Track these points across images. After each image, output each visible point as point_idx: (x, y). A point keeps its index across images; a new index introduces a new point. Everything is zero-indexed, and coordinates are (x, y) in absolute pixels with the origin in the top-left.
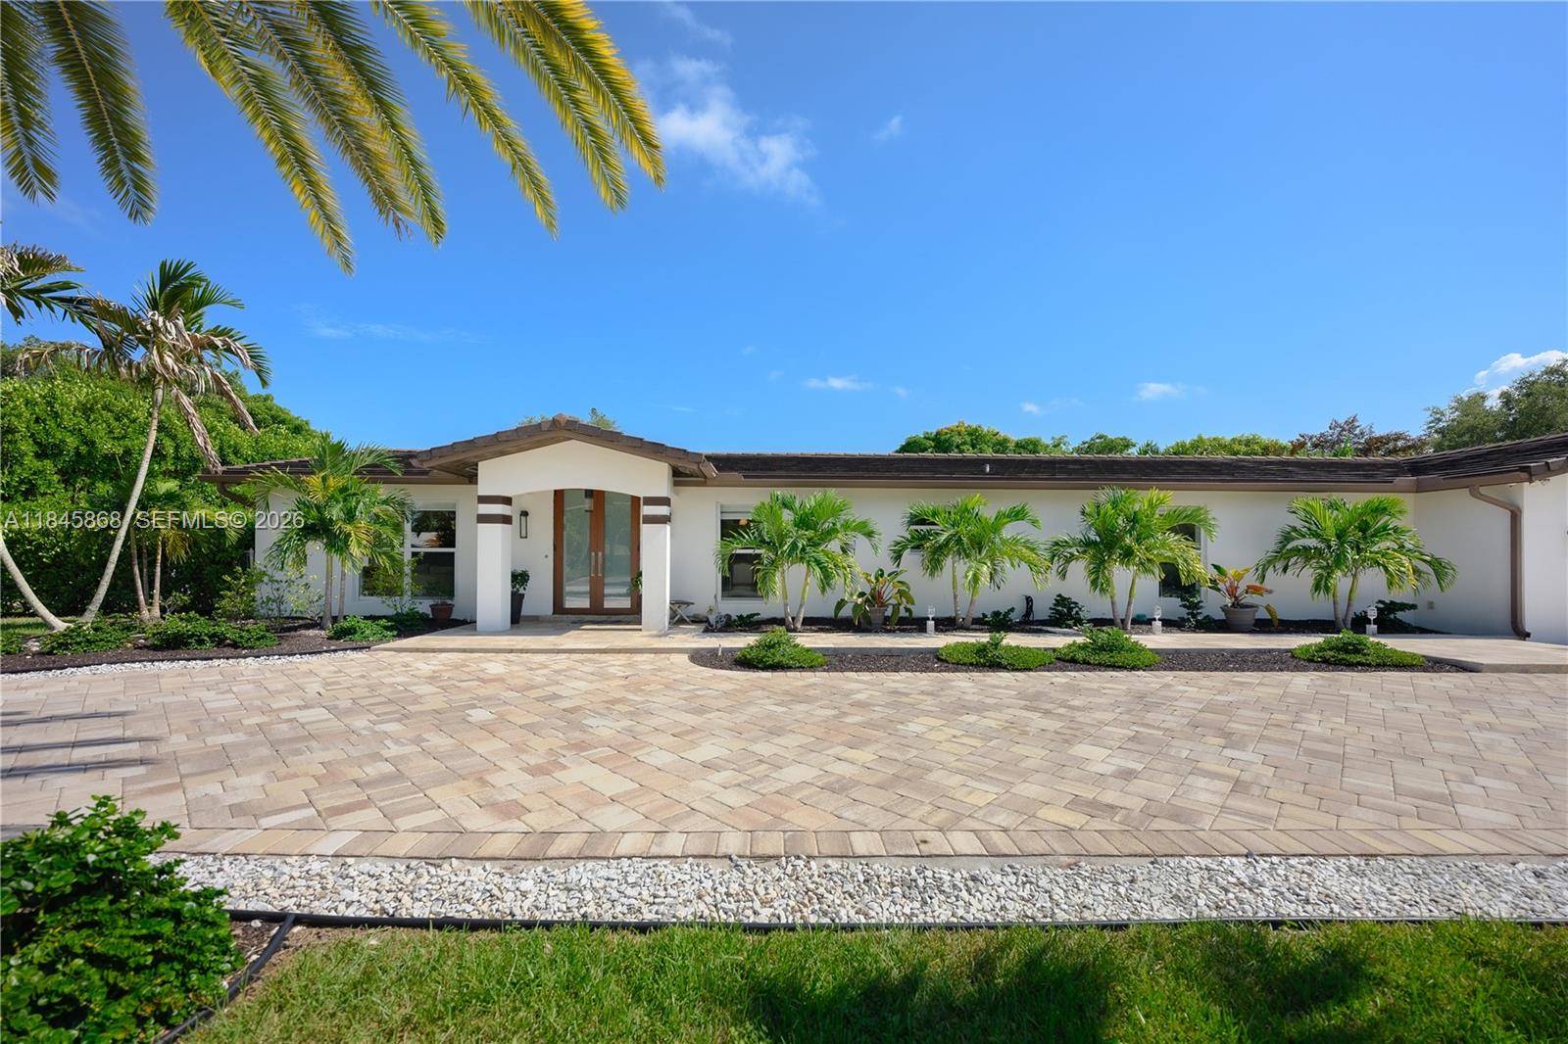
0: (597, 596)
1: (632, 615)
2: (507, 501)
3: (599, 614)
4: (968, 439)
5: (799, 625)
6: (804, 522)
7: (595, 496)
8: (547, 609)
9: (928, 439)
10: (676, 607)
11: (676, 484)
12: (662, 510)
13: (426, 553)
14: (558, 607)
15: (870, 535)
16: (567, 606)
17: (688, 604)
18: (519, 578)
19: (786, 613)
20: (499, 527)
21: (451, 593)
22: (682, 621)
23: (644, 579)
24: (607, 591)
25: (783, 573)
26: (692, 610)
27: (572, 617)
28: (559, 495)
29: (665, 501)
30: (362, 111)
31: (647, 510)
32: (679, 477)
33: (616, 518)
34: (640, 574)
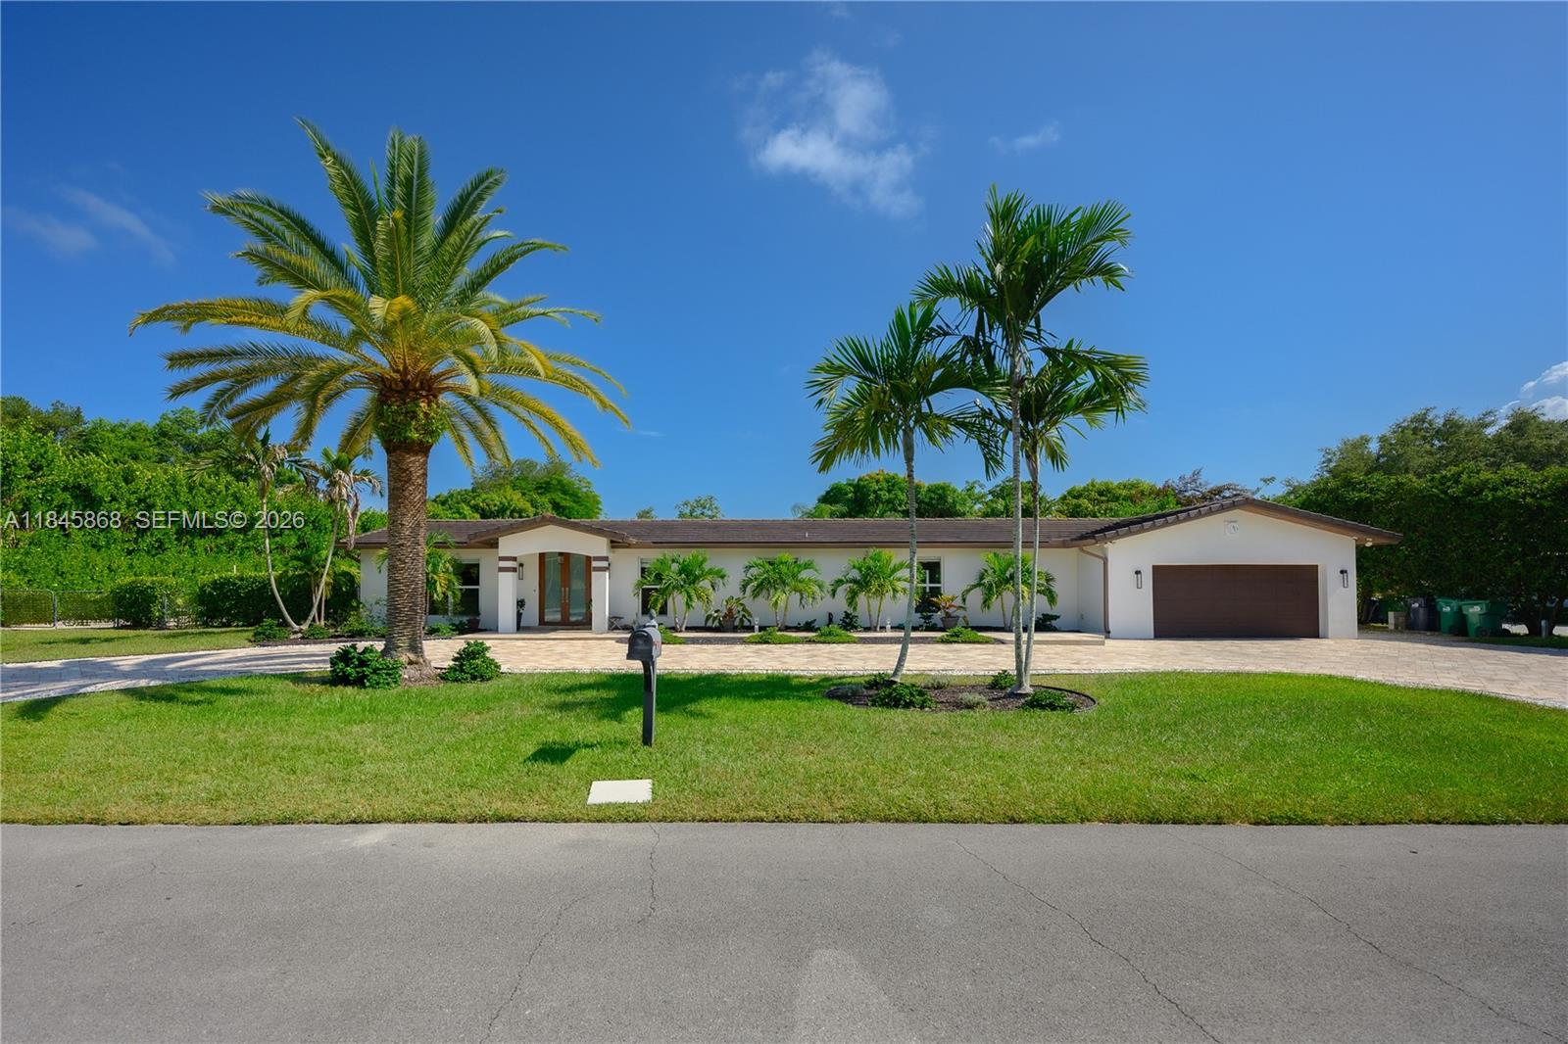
0: (565, 614)
1: (586, 623)
2: (514, 559)
3: (565, 624)
4: (885, 485)
5: (683, 629)
6: (685, 570)
7: (566, 556)
8: (535, 621)
9: (850, 485)
10: (613, 620)
11: (613, 547)
12: (604, 564)
13: (467, 589)
14: (542, 621)
15: (723, 577)
16: (546, 620)
17: (620, 618)
18: (521, 604)
19: (676, 623)
20: (510, 574)
21: (478, 614)
22: (617, 628)
23: (593, 603)
24: (571, 611)
25: (673, 599)
26: (623, 622)
27: (550, 627)
28: (542, 556)
29: (606, 559)
30: (487, 430)
31: (595, 564)
32: (614, 544)
33: (577, 569)
34: (591, 600)
